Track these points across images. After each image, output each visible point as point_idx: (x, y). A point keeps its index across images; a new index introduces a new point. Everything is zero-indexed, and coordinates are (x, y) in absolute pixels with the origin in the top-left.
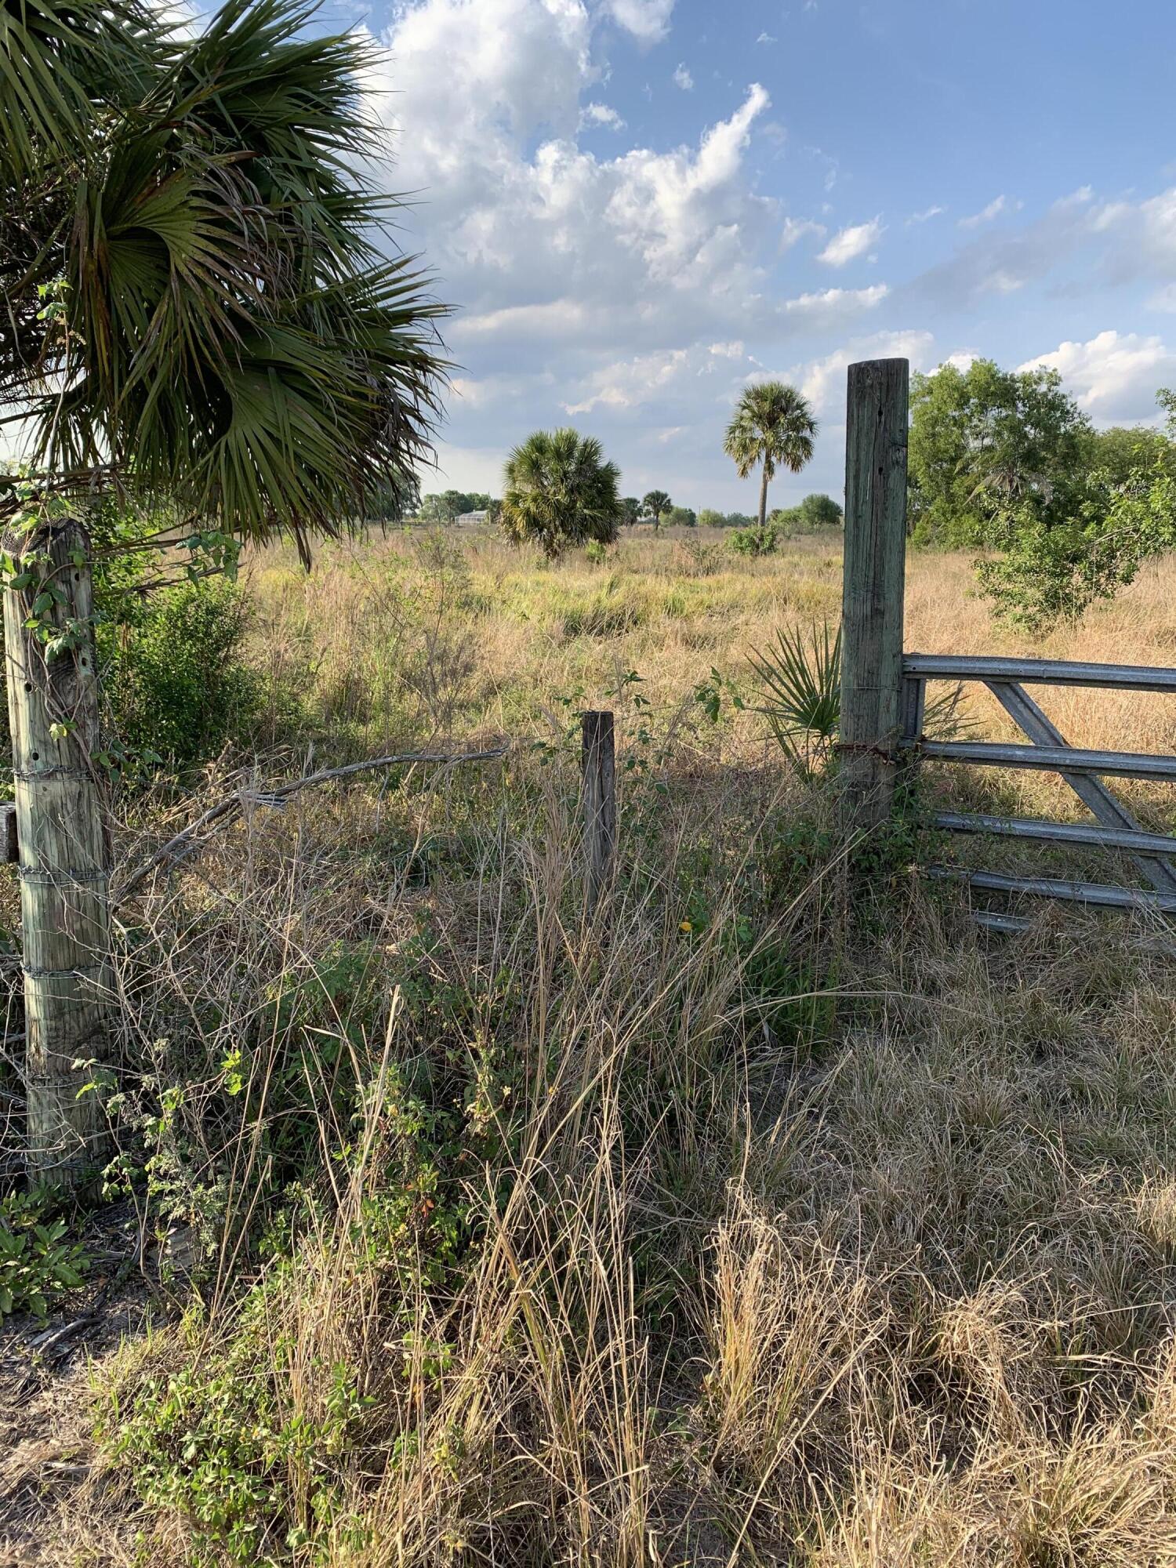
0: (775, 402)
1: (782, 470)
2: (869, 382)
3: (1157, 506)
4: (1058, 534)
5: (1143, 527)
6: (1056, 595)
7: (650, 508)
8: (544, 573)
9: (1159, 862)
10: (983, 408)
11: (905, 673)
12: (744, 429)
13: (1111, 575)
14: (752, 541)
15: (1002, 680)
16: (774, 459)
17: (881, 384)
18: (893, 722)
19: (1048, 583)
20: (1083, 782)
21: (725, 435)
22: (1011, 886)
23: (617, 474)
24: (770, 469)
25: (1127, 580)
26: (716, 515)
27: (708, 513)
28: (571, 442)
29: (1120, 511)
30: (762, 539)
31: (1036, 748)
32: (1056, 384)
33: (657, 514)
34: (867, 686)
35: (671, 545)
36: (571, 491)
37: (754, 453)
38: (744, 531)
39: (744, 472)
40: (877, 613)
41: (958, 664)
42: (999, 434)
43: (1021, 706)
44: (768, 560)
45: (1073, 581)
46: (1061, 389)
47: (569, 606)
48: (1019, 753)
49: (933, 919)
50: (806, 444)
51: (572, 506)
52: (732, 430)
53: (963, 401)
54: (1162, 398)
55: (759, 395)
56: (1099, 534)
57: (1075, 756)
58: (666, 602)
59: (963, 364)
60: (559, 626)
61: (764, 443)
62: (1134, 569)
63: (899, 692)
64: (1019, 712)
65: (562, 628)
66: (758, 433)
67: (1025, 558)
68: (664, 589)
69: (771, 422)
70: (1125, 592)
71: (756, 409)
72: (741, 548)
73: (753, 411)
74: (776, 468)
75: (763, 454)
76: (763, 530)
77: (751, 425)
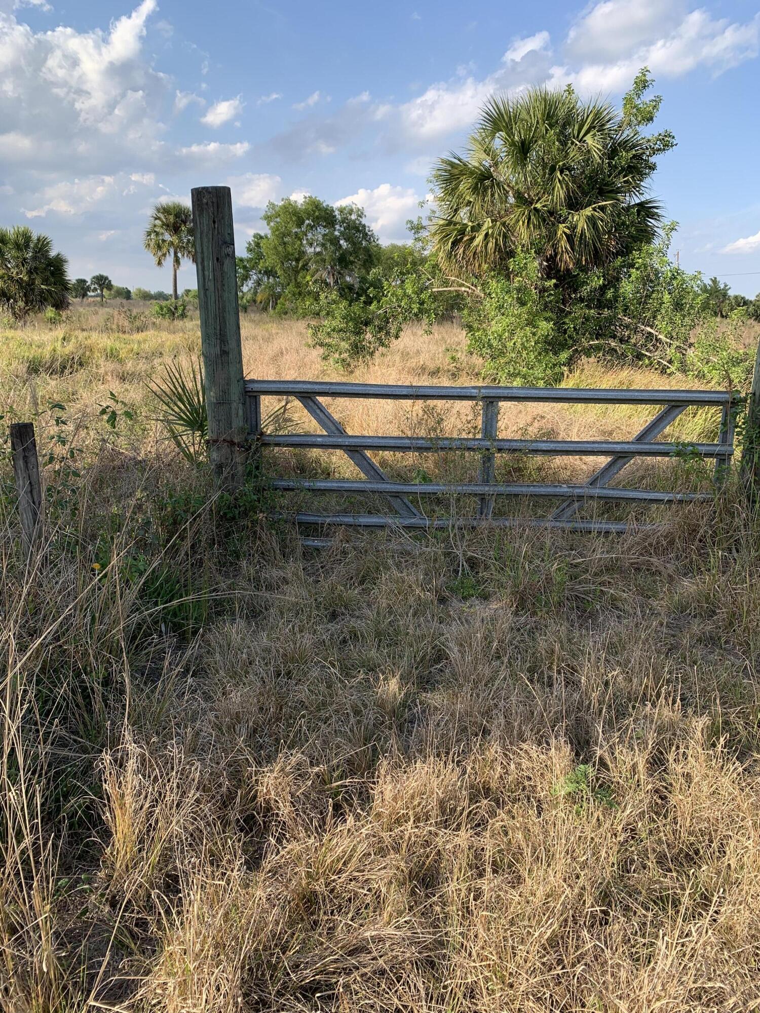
0: (177, 216)
1: (186, 262)
2: (205, 201)
3: (409, 291)
4: (356, 308)
5: (403, 304)
6: (356, 347)
7: (96, 286)
8: (13, 331)
9: (401, 499)
10: (312, 227)
11: (247, 392)
12: (157, 234)
13: (388, 333)
14: (169, 310)
15: (306, 395)
16: (179, 255)
17: (213, 202)
18: (241, 424)
19: (353, 338)
20: (357, 455)
21: (144, 237)
22: (320, 520)
23: (66, 262)
24: (177, 261)
25: (397, 337)
26: (146, 292)
27: (139, 290)
28: (27, 238)
29: (389, 295)
30: (176, 308)
31: (329, 436)
32: (360, 216)
33: (102, 291)
34: (222, 402)
35: (113, 311)
36: (30, 272)
37: (165, 250)
38: (164, 303)
39: (160, 263)
40: (224, 353)
41: (279, 386)
42: (324, 245)
43: (318, 411)
44: (180, 322)
45: (367, 337)
47: (31, 354)
48: (319, 439)
49: (274, 544)
51: (31, 283)
52: (149, 234)
53: (300, 223)
54: (409, 225)
55: (166, 210)
56: (379, 308)
57: (351, 440)
58: (105, 350)
59: (298, 198)
60: (23, 369)
61: (171, 243)
62: (400, 329)
63: (244, 404)
64: (318, 415)
65: (25, 370)
66: (167, 237)
67: (337, 323)
68: (104, 341)
69: (176, 229)
70: (395, 343)
71: (164, 220)
72: (162, 315)
73: (162, 221)
74: (181, 261)
75: (172, 251)
76: (177, 303)
77: (162, 231)
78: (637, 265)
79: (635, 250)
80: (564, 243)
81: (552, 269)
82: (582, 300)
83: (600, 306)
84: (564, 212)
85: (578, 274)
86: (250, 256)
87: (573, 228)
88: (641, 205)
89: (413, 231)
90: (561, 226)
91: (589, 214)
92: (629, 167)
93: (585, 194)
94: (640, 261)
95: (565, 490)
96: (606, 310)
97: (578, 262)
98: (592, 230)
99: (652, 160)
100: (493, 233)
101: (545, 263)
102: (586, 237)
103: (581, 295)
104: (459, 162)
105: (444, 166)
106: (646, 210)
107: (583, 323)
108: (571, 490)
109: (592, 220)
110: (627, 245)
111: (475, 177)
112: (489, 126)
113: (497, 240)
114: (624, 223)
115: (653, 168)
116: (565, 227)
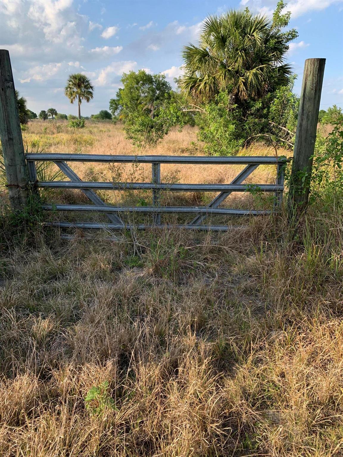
0: (80, 80)
1: (84, 101)
3: (172, 111)
5: (169, 118)
7: (50, 114)
9: (113, 215)
10: (143, 84)
11: (27, 160)
12: (71, 88)
13: (163, 132)
14: (77, 124)
15: (58, 161)
16: (81, 98)
18: (23, 176)
21: (65, 90)
24: (80, 101)
25: (166, 134)
26: (73, 116)
27: (71, 116)
29: (162, 113)
30: (80, 123)
31: (72, 182)
32: (164, 78)
33: (53, 116)
34: (11, 165)
37: (74, 96)
38: (74, 121)
39: (72, 102)
40: (10, 139)
42: (149, 92)
43: (66, 169)
44: (82, 129)
46: (166, 80)
48: (67, 184)
50: (91, 93)
52: (67, 88)
53: (138, 83)
55: (75, 77)
56: (158, 120)
57: (84, 184)
59: (136, 71)
61: (77, 93)
62: (167, 130)
63: (25, 166)
64: (66, 171)
66: (75, 90)
67: (137, 127)
69: (79, 86)
71: (74, 82)
72: (73, 126)
73: (73, 82)
74: (82, 101)
75: (78, 96)
76: (80, 120)
77: (73, 87)
78: (277, 97)
79: (277, 89)
80: (242, 87)
81: (237, 100)
82: (252, 114)
83: (261, 117)
84: (243, 71)
85: (250, 102)
86: (118, 99)
87: (247, 79)
88: (281, 67)
89: (177, 83)
90: (241, 78)
91: (255, 72)
92: (275, 47)
93: (253, 62)
94: (279, 94)
95: (197, 210)
96: (263, 119)
97: (249, 96)
98: (256, 80)
99: (287, 44)
100: (208, 82)
101: (233, 97)
102: (253, 83)
103: (251, 112)
104: (193, 48)
105: (186, 50)
106: (284, 70)
107: (253, 126)
108: (200, 209)
109: (255, 75)
110: (273, 87)
111: (200, 55)
112: (207, 29)
113: (210, 85)
114: (272, 76)
115: (287, 48)
116: (243, 79)
